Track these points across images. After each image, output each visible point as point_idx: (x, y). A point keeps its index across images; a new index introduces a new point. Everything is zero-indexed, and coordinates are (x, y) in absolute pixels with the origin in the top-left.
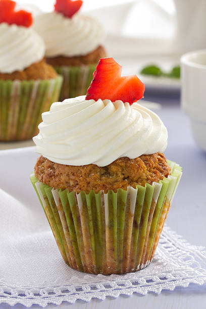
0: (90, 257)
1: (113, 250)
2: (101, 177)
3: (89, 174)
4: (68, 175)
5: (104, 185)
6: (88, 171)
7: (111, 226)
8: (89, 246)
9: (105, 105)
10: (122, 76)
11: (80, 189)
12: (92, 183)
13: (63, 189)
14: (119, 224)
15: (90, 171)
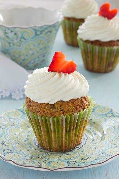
0: (46, 143)
1: (56, 142)
2: (50, 109)
3: (45, 107)
4: (36, 107)
5: (51, 113)
6: (44, 106)
7: (55, 131)
8: (45, 139)
9: (55, 74)
10: (66, 60)
11: (40, 114)
12: (45, 112)
13: (34, 113)
14: (58, 130)
15: (45, 106)
